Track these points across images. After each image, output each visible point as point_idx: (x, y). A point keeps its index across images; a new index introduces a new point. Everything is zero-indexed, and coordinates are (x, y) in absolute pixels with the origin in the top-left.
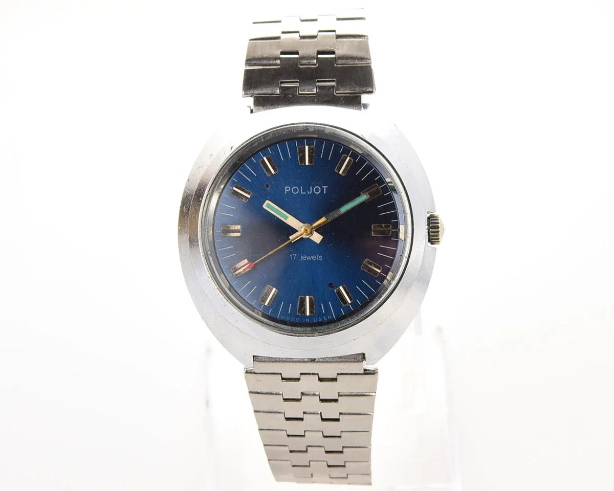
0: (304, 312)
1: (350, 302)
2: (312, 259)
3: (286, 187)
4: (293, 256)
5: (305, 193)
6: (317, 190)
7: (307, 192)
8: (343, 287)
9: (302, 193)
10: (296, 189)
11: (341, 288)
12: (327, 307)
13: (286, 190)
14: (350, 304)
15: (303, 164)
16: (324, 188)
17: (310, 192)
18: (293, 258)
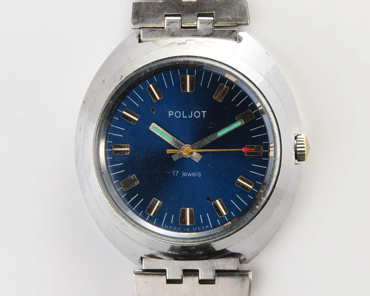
0: (185, 222)
1: (225, 214)
2: (192, 175)
3: (169, 112)
4: (176, 173)
5: (186, 117)
6: (197, 114)
7: (188, 117)
8: (219, 201)
9: (183, 117)
10: (179, 113)
11: (217, 201)
12: (205, 219)
13: (170, 115)
14: (226, 215)
15: (185, 92)
16: (203, 113)
17: (190, 116)
18: (175, 175)
